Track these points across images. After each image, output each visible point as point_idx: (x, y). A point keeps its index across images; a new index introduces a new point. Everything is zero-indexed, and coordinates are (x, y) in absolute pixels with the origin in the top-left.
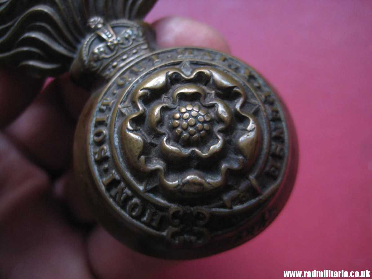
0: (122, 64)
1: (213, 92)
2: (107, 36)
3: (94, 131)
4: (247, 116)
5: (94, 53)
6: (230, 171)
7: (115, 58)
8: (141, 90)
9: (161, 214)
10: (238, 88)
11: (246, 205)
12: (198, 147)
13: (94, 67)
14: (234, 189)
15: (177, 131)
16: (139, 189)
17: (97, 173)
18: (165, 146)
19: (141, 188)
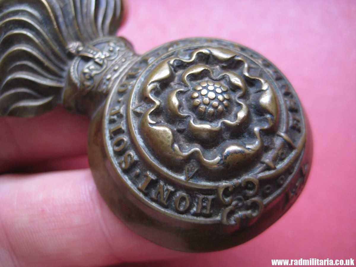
0: (116, 75)
1: (218, 67)
2: (92, 54)
3: (112, 143)
4: (257, 78)
5: (85, 74)
6: (263, 132)
7: (107, 71)
8: (149, 85)
9: (211, 197)
10: (238, 56)
11: (286, 161)
12: (225, 118)
13: (89, 86)
14: (271, 149)
15: (201, 109)
16: (181, 180)
17: (129, 183)
18: (194, 127)
19: (183, 178)
